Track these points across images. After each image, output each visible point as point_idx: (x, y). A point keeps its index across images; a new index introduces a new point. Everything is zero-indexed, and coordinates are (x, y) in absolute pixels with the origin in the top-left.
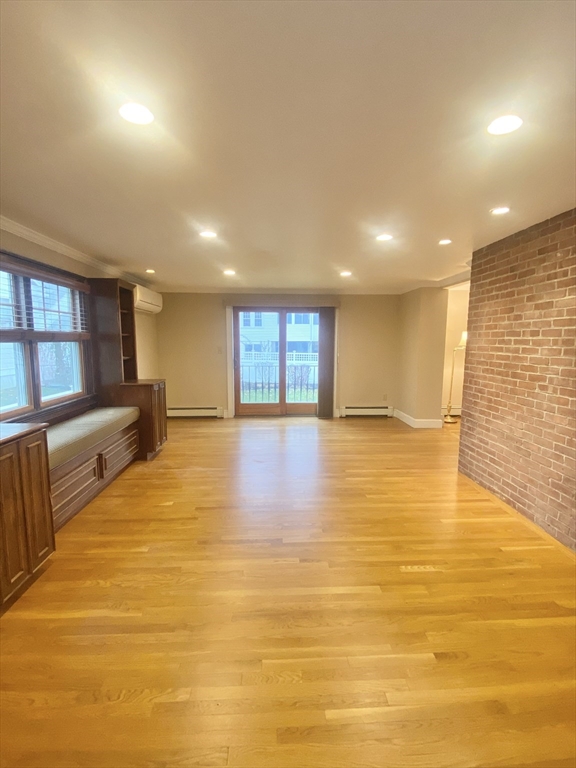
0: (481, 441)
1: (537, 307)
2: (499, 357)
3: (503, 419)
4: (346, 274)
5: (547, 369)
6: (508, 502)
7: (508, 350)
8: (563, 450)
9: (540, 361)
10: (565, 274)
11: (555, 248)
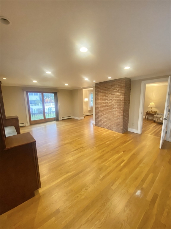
0: (100, 119)
1: (111, 95)
2: (103, 104)
3: (105, 115)
4: (66, 85)
5: (114, 106)
6: (108, 129)
7: (105, 102)
8: (118, 118)
9: (113, 104)
10: (117, 89)
11: (114, 85)
